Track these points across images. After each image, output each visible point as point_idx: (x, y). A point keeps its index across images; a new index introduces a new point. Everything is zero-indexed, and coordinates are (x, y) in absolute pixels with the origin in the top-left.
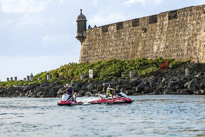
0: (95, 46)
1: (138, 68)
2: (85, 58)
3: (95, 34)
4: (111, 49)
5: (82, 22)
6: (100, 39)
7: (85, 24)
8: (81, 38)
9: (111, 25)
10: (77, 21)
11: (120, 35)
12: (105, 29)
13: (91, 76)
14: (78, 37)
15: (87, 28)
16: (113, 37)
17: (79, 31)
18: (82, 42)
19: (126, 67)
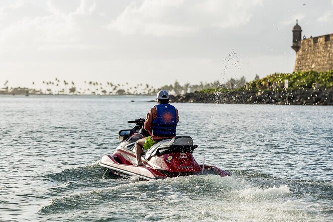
0: (307, 57)
1: (328, 80)
2: (298, 67)
3: (308, 44)
4: (319, 60)
5: (297, 32)
6: (311, 50)
7: (300, 34)
8: (296, 48)
9: (321, 37)
10: (293, 31)
11: (327, 47)
12: (315, 40)
13: (287, 86)
14: (293, 47)
15: (302, 38)
16: (321, 48)
17: (294, 41)
18: (297, 52)
19: (319, 78)
